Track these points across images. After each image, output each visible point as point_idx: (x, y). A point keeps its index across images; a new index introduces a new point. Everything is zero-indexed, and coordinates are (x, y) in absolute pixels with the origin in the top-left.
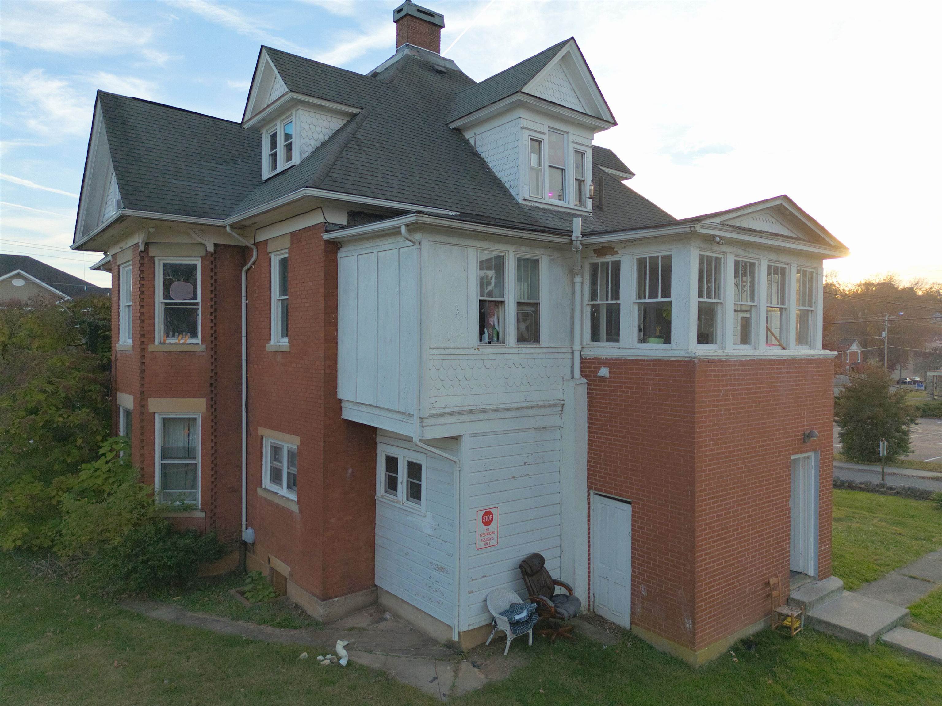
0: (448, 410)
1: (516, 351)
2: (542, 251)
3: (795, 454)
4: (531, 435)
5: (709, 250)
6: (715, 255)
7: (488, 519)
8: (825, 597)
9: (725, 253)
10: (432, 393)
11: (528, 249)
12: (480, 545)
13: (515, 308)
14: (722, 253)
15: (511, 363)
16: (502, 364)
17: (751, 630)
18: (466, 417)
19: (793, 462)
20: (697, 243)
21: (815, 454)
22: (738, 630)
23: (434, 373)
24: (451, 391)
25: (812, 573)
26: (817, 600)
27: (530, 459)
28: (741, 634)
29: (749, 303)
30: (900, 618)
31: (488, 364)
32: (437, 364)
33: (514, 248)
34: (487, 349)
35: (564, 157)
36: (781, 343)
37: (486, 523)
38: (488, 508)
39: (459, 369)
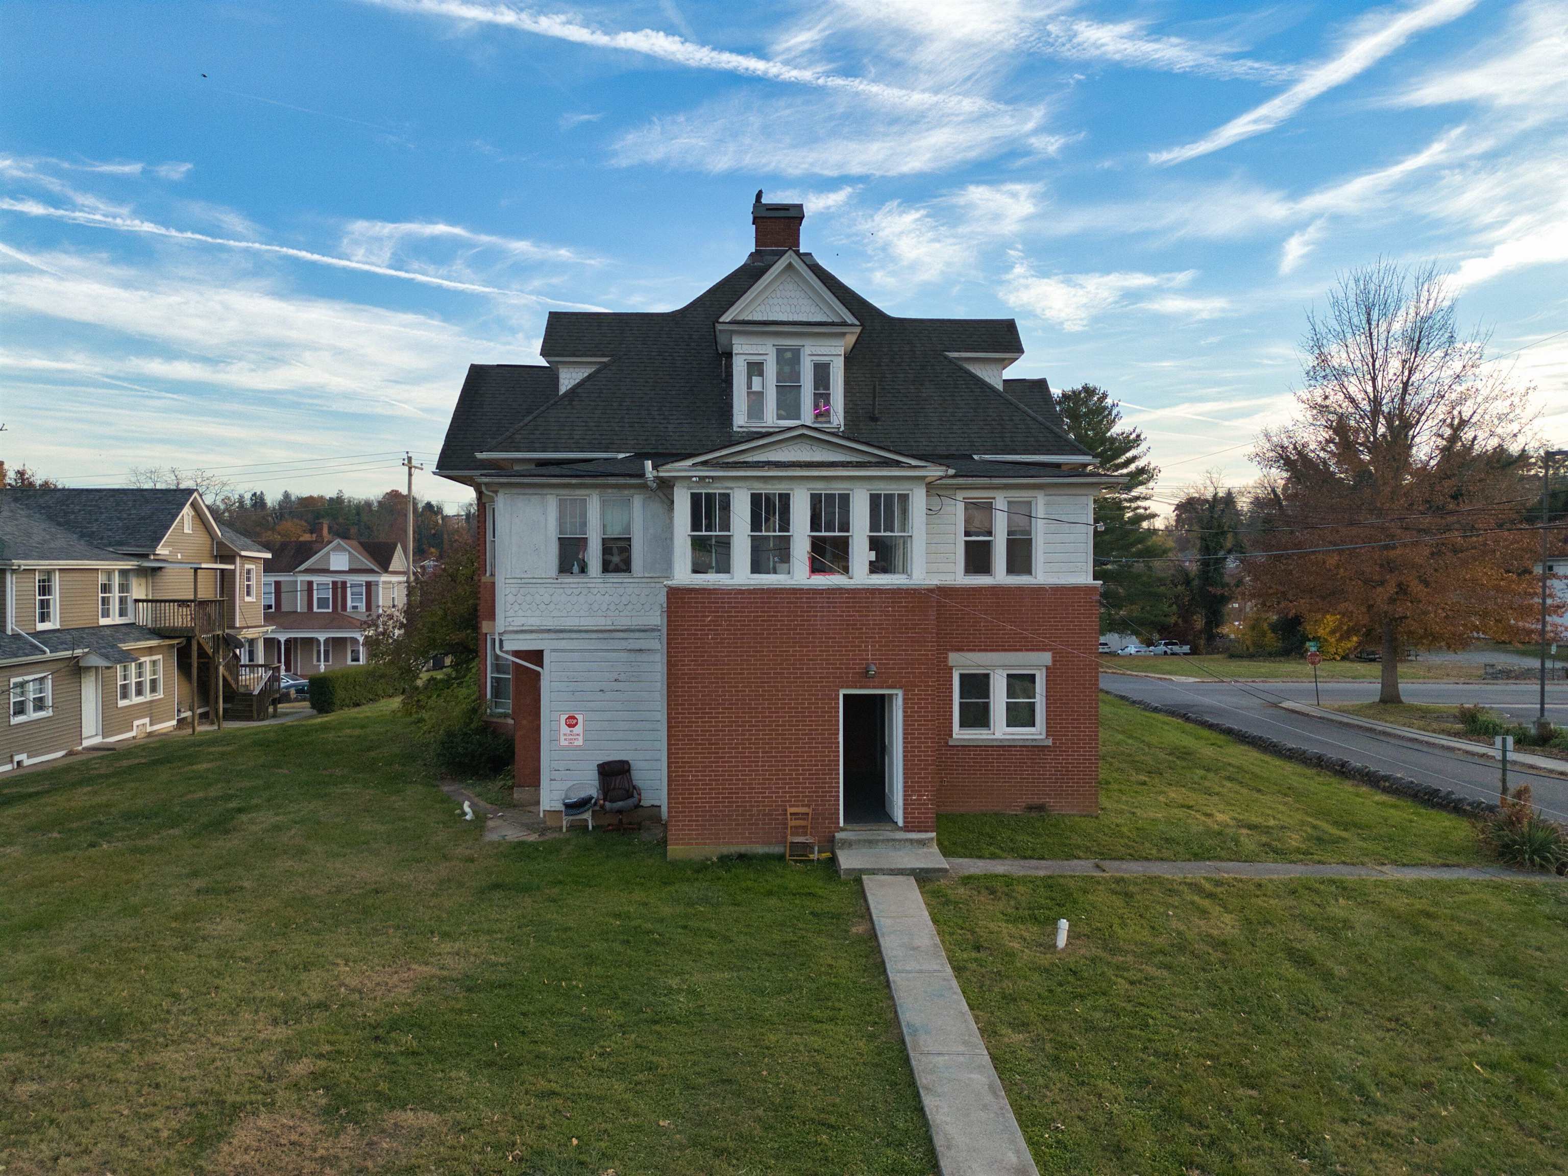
0: (524, 628)
1: (601, 580)
2: (632, 491)
3: (848, 687)
4: (624, 656)
5: (704, 488)
6: (717, 491)
7: (572, 722)
8: (877, 841)
9: (731, 488)
10: (508, 614)
11: (615, 491)
12: (563, 743)
13: (600, 542)
14: (727, 488)
15: (595, 591)
16: (585, 591)
17: (760, 849)
18: (546, 635)
19: (845, 695)
20: (686, 483)
21: (900, 693)
22: (737, 843)
23: (511, 598)
24: (529, 613)
25: (901, 823)
26: (859, 841)
27: (622, 677)
28: (742, 849)
29: (778, 534)
30: (921, 870)
31: (569, 592)
32: (514, 591)
33: (597, 491)
34: (568, 579)
35: (799, 372)
36: (847, 572)
37: (570, 726)
38: (571, 714)
39: (537, 596)
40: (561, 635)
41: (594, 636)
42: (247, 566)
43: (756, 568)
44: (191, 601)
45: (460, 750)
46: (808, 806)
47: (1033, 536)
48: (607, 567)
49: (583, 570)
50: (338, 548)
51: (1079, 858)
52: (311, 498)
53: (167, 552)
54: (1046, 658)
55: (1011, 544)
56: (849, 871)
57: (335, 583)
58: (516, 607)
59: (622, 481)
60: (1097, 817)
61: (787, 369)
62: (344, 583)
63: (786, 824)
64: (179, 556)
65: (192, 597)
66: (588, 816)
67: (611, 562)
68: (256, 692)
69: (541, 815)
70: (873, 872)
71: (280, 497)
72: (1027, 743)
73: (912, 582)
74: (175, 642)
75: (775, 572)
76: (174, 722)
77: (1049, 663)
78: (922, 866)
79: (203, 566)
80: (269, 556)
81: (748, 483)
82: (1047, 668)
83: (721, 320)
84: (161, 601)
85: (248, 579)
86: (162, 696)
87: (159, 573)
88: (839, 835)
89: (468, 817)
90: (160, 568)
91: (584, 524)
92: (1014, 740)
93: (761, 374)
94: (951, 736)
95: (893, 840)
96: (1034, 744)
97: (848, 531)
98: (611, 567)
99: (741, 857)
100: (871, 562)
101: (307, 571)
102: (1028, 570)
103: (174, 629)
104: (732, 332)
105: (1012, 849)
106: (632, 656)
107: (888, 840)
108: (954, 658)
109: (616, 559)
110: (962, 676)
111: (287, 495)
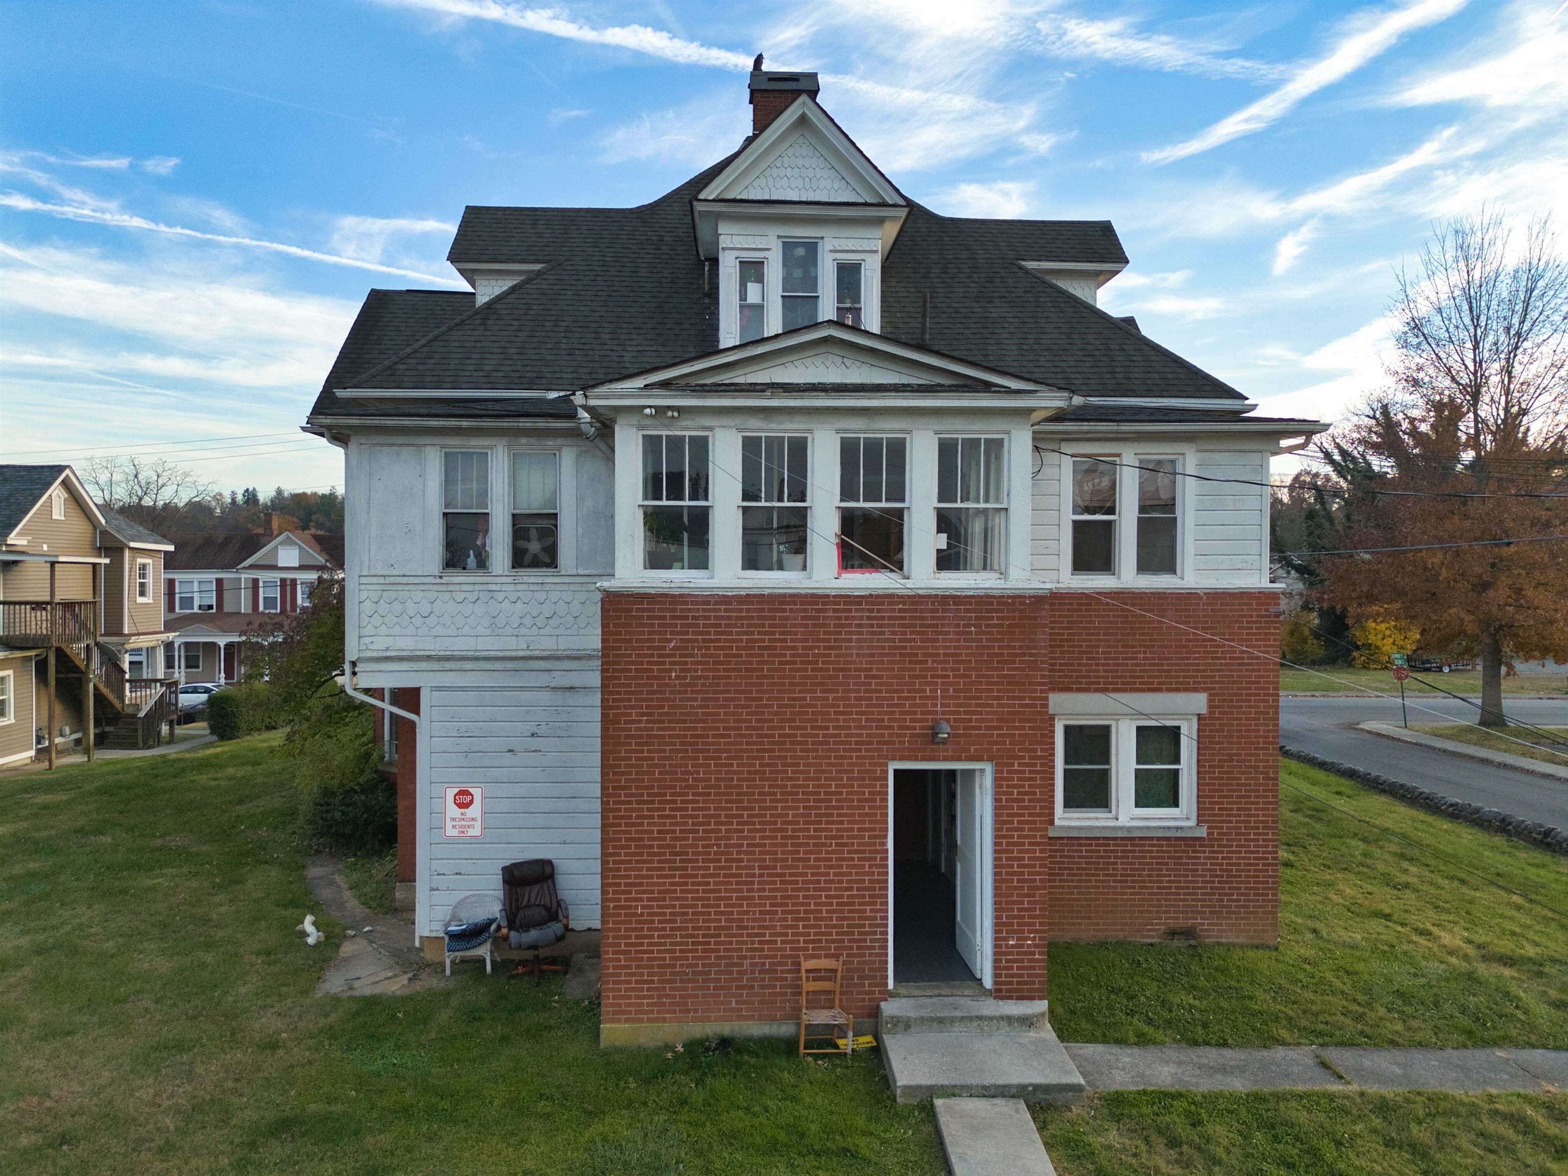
0: (389, 654)
1: (509, 580)
2: (559, 441)
3: (902, 758)
4: (545, 697)
5: (667, 427)
6: (687, 433)
7: (464, 800)
8: (952, 1020)
9: (711, 429)
10: (365, 632)
11: (533, 440)
12: (451, 832)
13: (508, 521)
14: (704, 428)
15: (500, 596)
16: (484, 597)
17: (757, 1029)
18: (424, 665)
19: (896, 771)
20: (634, 420)
21: (988, 768)
22: (717, 1019)
23: (368, 607)
24: (397, 630)
25: (988, 983)
26: (922, 1019)
27: (543, 729)
28: (726, 1029)
29: (786, 504)
30: (1037, 1087)
31: (460, 597)
32: (375, 596)
33: (504, 441)
34: (457, 578)
35: (816, 278)
36: (901, 568)
37: (461, 806)
38: (464, 787)
39: (409, 603)
40: (448, 665)
41: (498, 665)
42: (140, 561)
43: (751, 561)
44: (47, 603)
45: (338, 815)
46: (836, 956)
47: (1178, 513)
48: (519, 559)
49: (482, 563)
50: (288, 542)
51: (1284, 1043)
52: (304, 494)
53: (25, 542)
54: (1199, 702)
55: (1144, 526)
56: (911, 1090)
57: (283, 581)
58: (377, 620)
59: (541, 423)
60: (1276, 949)
61: (798, 273)
62: (294, 582)
63: (799, 987)
64: (45, 547)
65: (48, 599)
66: (484, 951)
67: (526, 551)
68: (142, 714)
69: (417, 944)
70: (952, 1092)
71: (273, 494)
72: (1169, 834)
73: (1009, 585)
74: (32, 653)
75: (781, 567)
76: (32, 753)
77: (1204, 710)
78: (1038, 1079)
79: (61, 559)
80: (171, 548)
81: (738, 420)
82: (1200, 717)
83: (702, 196)
84: (15, 603)
85: (143, 576)
86: (13, 721)
87: (15, 568)
88: (889, 1008)
89: (311, 941)
90: (15, 563)
91: (484, 494)
92: (1148, 828)
93: (760, 279)
94: (1052, 822)
95: (980, 1018)
96: (1179, 834)
97: (903, 500)
98: (527, 558)
99: (725, 1043)
100: (939, 551)
101: (252, 567)
102: (1169, 567)
103: (26, 637)
104: (719, 217)
105: (1169, 1022)
106: (558, 697)
107: (971, 1019)
108: (1058, 701)
109: (534, 547)
110: (1067, 728)
111: (279, 492)
